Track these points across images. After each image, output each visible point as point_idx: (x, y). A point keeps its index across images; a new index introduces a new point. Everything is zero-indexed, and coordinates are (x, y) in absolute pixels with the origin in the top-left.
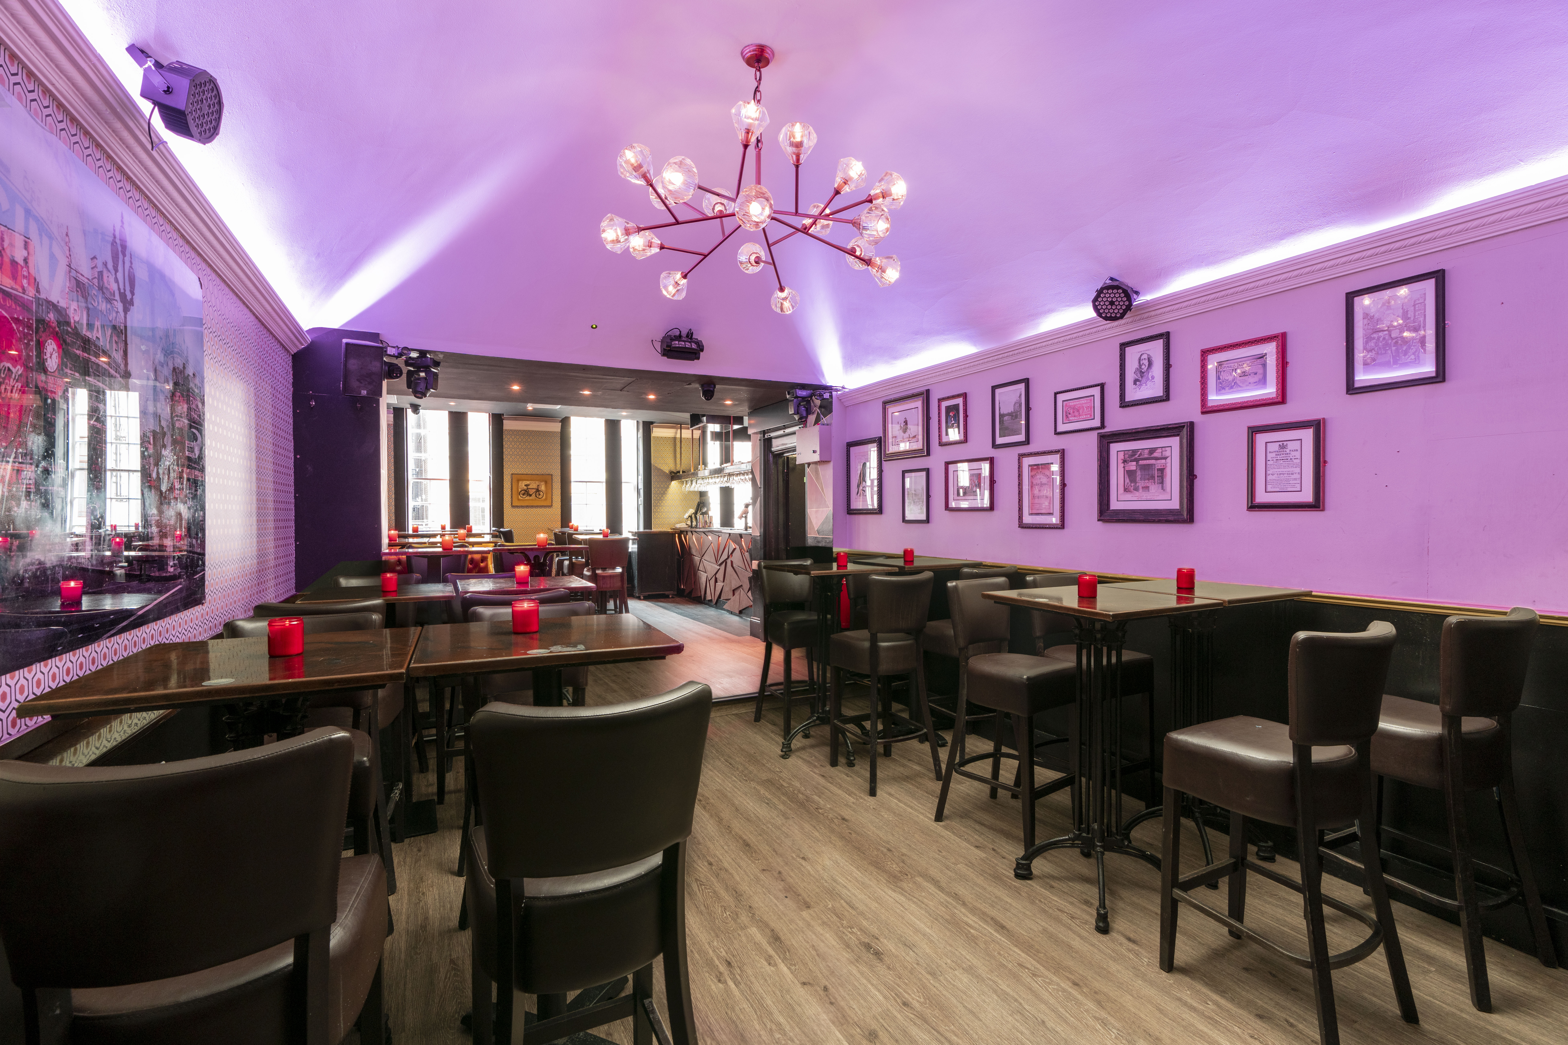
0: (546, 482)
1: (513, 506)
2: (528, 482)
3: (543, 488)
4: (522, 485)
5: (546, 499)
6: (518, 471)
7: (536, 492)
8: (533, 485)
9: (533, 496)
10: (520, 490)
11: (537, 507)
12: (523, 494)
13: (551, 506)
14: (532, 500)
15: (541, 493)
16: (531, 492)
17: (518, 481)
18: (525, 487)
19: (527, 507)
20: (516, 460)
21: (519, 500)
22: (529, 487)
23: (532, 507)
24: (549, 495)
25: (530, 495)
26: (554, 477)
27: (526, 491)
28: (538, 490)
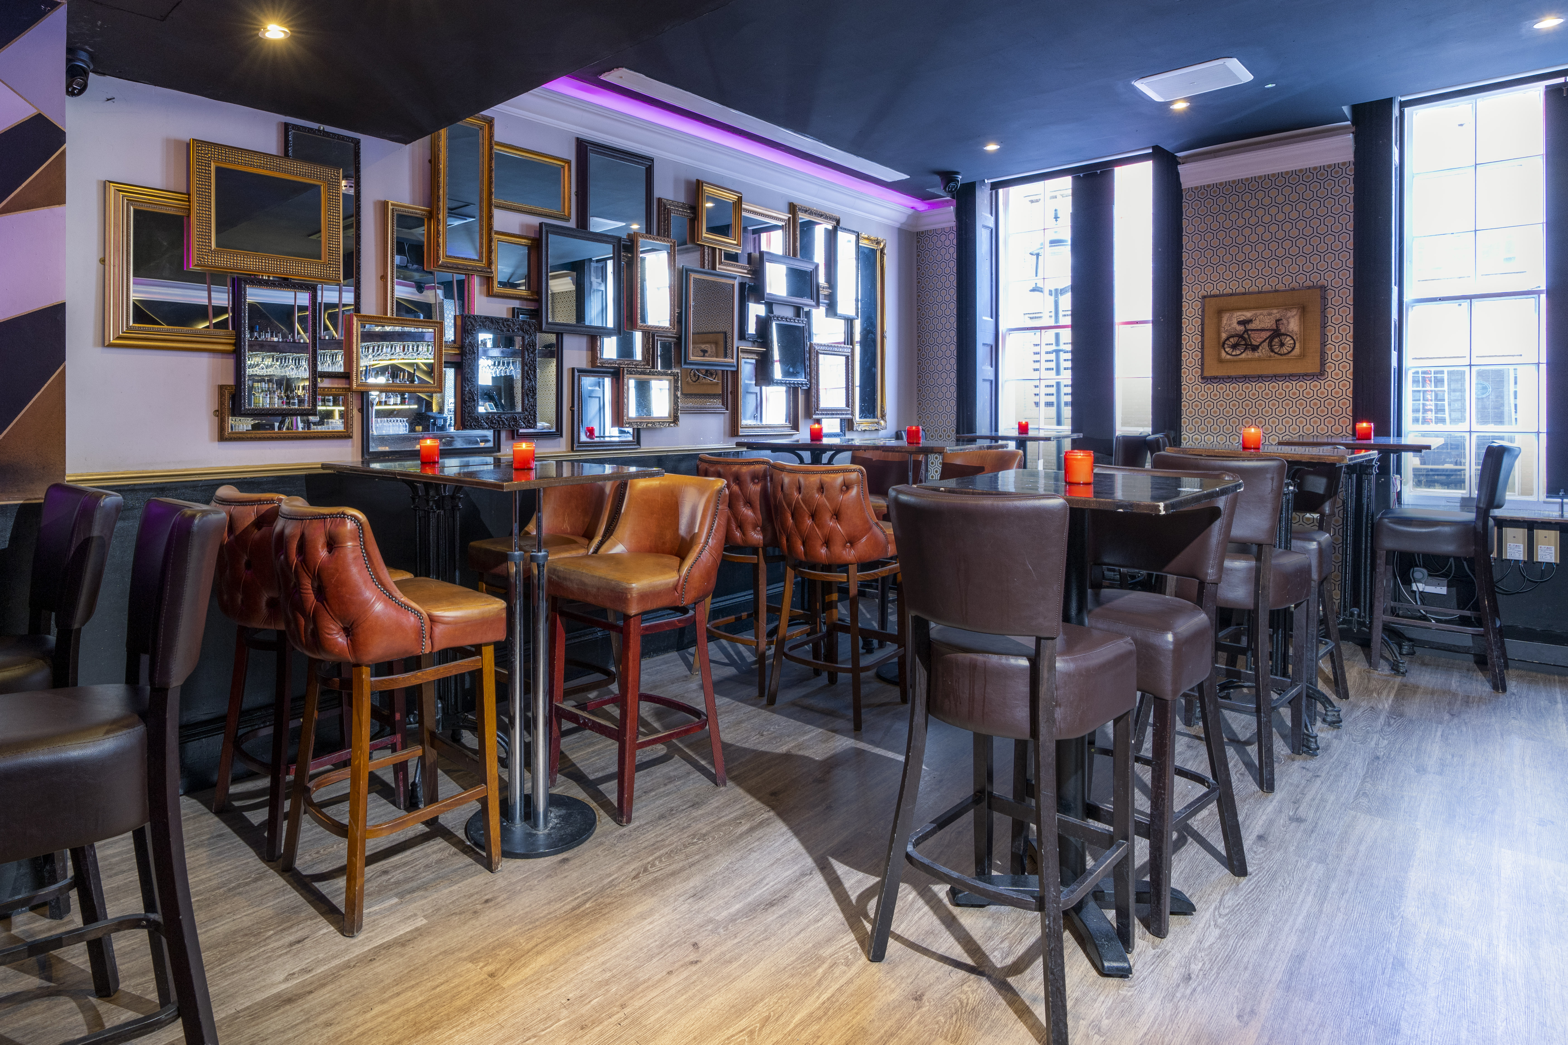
0: (1303, 310)
1: (1205, 379)
2: (1248, 315)
3: (1293, 325)
4: (1231, 323)
5: (1302, 356)
6: (1221, 288)
7: (1271, 339)
8: (1264, 320)
9: (1264, 351)
10: (1224, 336)
11: (1275, 377)
12: (1234, 347)
13: (1321, 374)
14: (1259, 359)
15: (1288, 341)
16: (1256, 339)
17: (1220, 312)
18: (1241, 328)
19: (1246, 378)
20: (1215, 260)
21: (1221, 361)
22: (1250, 326)
23: (1260, 378)
24: (1315, 345)
25: (1255, 348)
26: (1330, 294)
27: (1241, 336)
28: (1276, 334)
